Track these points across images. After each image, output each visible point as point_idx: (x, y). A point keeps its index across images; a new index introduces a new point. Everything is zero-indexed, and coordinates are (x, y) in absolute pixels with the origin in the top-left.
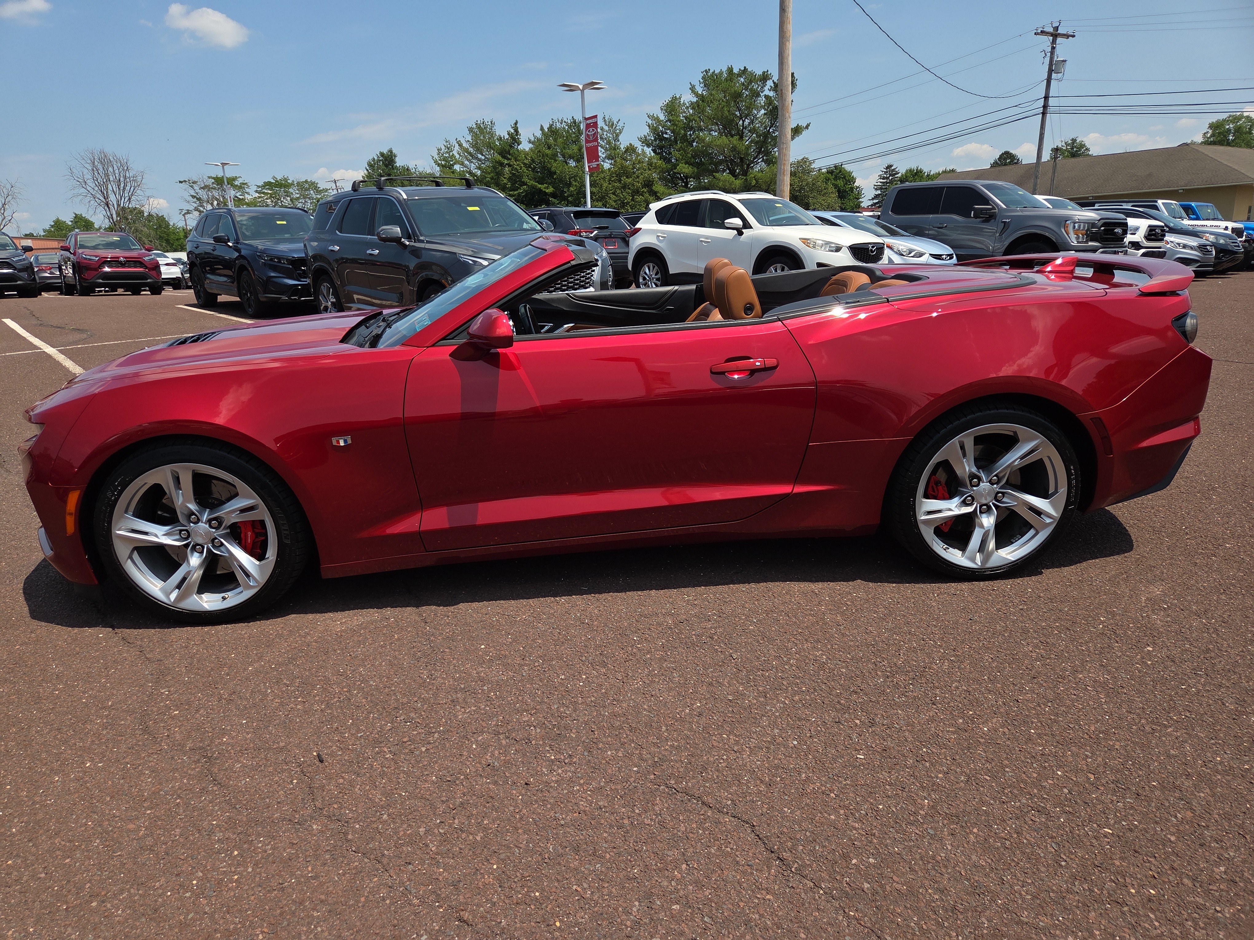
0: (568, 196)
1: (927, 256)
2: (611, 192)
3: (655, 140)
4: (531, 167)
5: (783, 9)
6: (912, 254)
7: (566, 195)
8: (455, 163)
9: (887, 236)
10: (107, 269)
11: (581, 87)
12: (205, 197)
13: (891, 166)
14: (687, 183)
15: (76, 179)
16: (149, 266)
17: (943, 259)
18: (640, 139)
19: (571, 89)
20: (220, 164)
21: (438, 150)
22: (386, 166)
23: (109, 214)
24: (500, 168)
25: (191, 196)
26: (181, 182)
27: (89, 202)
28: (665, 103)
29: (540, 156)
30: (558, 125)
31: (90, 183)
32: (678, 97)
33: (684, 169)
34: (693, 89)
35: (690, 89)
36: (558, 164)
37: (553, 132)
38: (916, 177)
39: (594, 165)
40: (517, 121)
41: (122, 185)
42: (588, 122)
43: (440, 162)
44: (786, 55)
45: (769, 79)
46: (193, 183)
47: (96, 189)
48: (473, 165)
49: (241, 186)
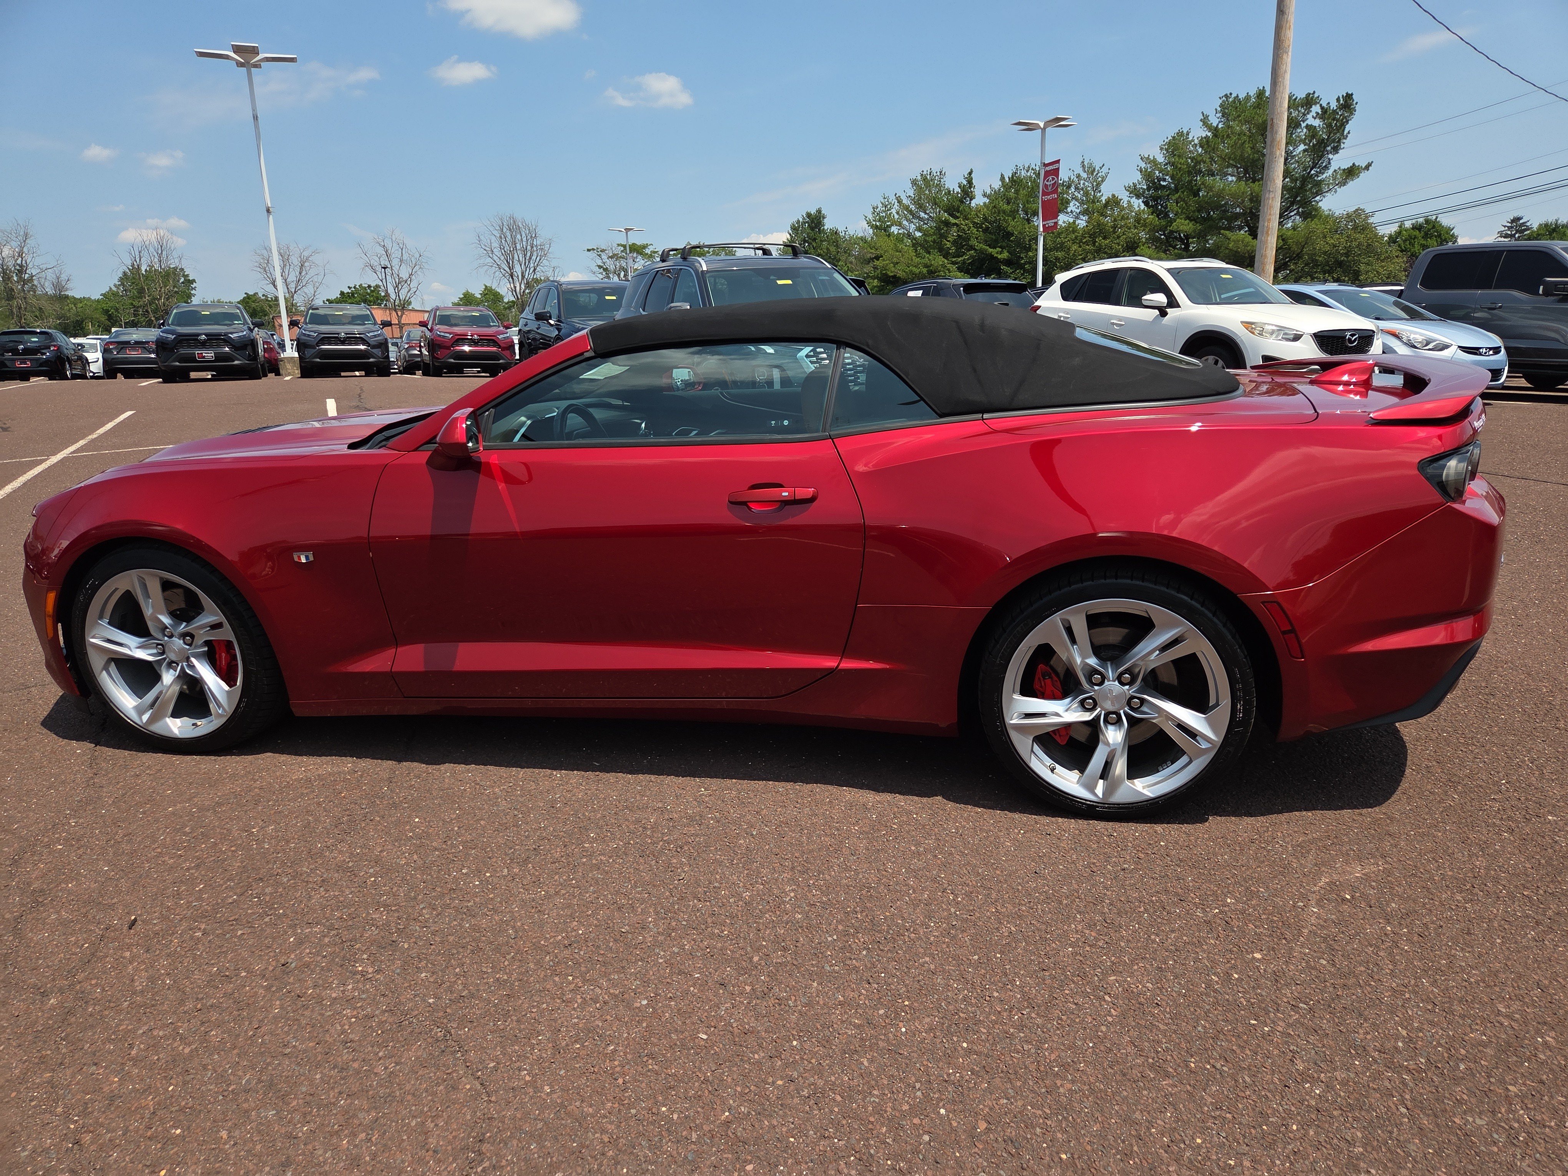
0: (1025, 264)
1: (1453, 348)
2: (1080, 257)
3: (1149, 189)
4: (982, 228)
5: (1281, 11)
6: (1430, 346)
7: (1022, 262)
8: (892, 225)
9: (1405, 319)
10: (467, 348)
11: (1042, 125)
12: (612, 268)
13: (1519, 219)
14: (1187, 245)
15: (483, 247)
16: (502, 345)
17: (1481, 354)
18: (1127, 189)
19: (1030, 127)
20: (623, 230)
21: (874, 208)
22: (812, 229)
23: (512, 286)
24: (945, 229)
25: (598, 266)
26: (589, 250)
27: (495, 273)
28: (1167, 141)
29: (995, 213)
30: (1023, 173)
31: (497, 252)
32: (1185, 132)
33: (1184, 226)
34: (1205, 121)
35: (1201, 120)
36: (1017, 222)
37: (1015, 182)
38: (1555, 234)
39: (1051, 223)
40: (971, 170)
41: (528, 254)
42: (1048, 168)
43: (874, 223)
44: (1282, 71)
45: (1316, 103)
46: (601, 251)
47: (502, 258)
48: (913, 226)
49: (651, 255)
